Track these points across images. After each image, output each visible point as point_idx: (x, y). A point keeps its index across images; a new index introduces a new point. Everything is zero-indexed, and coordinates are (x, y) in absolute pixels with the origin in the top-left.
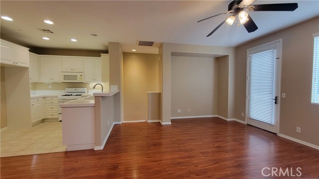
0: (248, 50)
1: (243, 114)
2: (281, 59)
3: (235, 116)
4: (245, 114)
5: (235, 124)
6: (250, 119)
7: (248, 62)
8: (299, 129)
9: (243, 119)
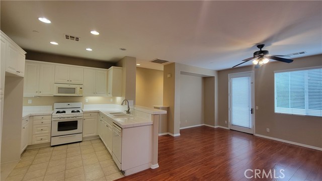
0: (229, 75)
1: (226, 121)
2: (254, 83)
3: (219, 124)
4: (228, 122)
5: (219, 130)
6: (232, 125)
7: (229, 83)
8: (268, 130)
9: (227, 125)
